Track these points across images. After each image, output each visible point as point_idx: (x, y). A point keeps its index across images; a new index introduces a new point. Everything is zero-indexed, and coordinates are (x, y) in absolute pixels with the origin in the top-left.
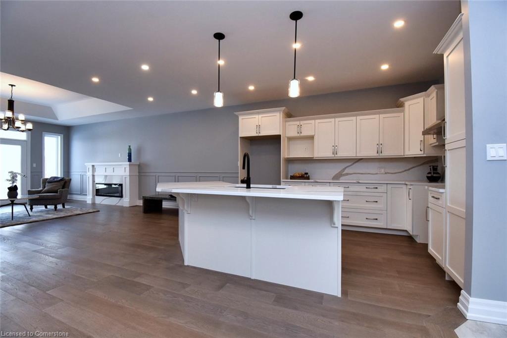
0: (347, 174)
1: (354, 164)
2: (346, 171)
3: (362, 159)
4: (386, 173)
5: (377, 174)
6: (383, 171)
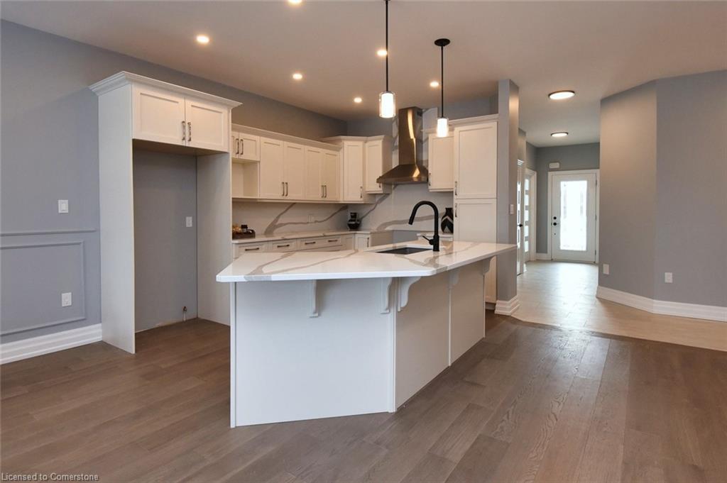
0: (281, 225)
1: (287, 209)
2: (280, 221)
3: (294, 203)
4: (316, 222)
5: (308, 223)
6: (313, 219)
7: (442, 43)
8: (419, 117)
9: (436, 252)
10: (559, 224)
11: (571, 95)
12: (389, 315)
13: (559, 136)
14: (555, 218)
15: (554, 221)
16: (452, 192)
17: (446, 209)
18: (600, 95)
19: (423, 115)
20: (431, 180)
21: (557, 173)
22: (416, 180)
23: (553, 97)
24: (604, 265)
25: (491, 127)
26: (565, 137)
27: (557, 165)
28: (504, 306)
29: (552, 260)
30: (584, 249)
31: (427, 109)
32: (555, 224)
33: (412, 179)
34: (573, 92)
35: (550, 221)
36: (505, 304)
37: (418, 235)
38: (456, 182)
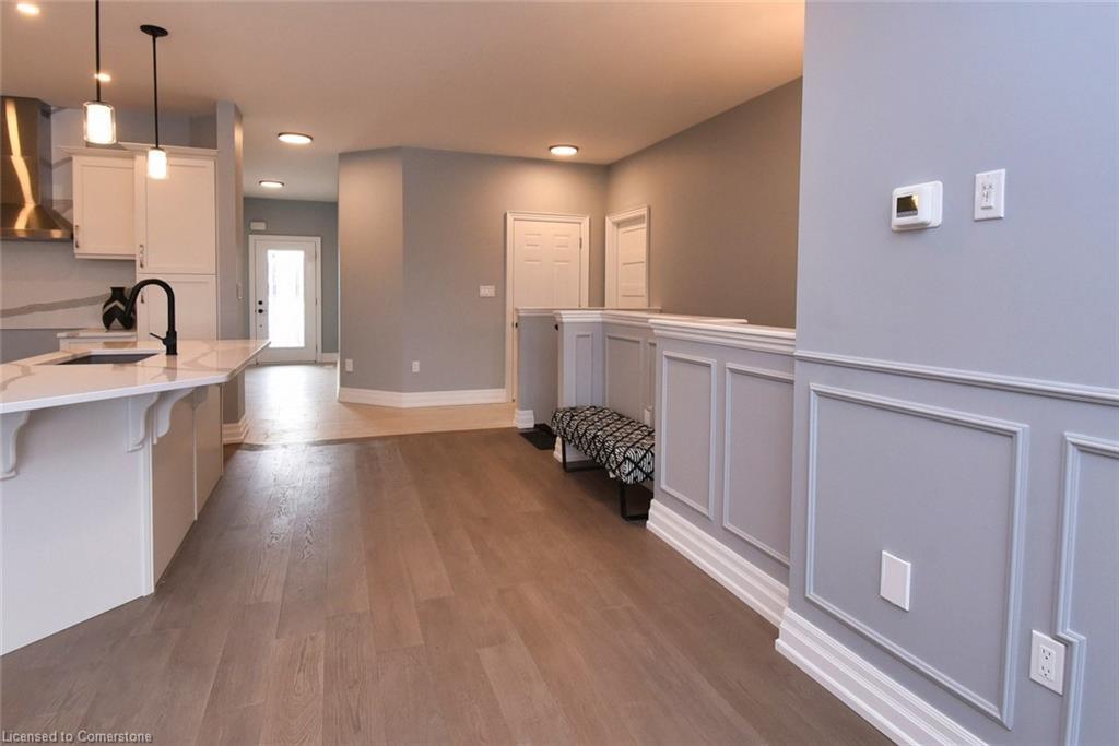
7: (155, 32)
8: (45, 119)
9: (172, 357)
10: (267, 311)
11: (307, 141)
12: (141, 452)
13: (271, 186)
14: (260, 303)
15: (260, 307)
16: (134, 261)
17: (113, 289)
18: (342, 149)
19: (52, 116)
20: (78, 236)
21: (261, 237)
22: (23, 235)
23: (284, 138)
24: (347, 361)
25: (204, 167)
26: (278, 189)
27: (261, 226)
28: (234, 431)
29: (257, 364)
30: (302, 345)
31: (60, 108)
32: (261, 311)
33: (14, 233)
34: (311, 138)
35: (253, 307)
36: (236, 427)
37: (59, 335)
38: (141, 246)
